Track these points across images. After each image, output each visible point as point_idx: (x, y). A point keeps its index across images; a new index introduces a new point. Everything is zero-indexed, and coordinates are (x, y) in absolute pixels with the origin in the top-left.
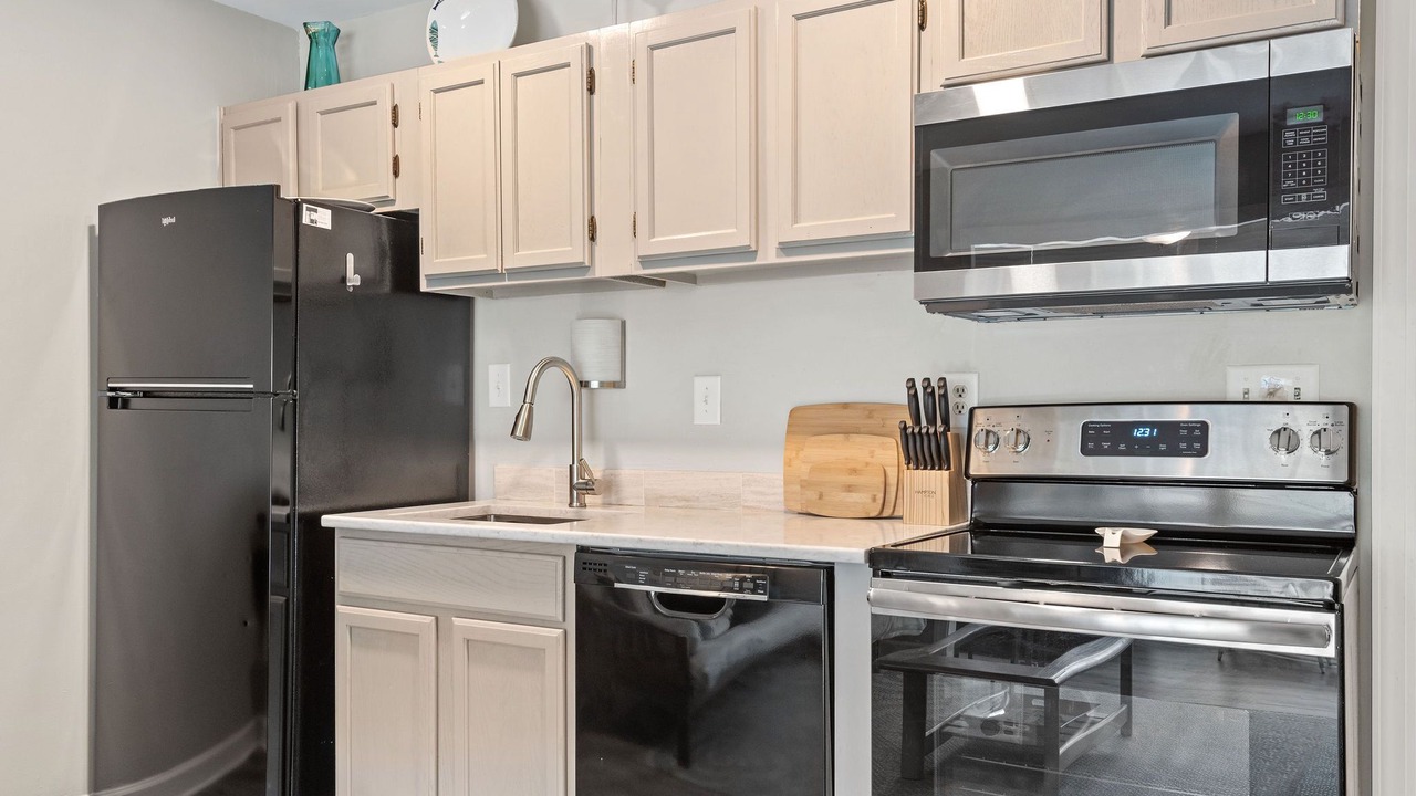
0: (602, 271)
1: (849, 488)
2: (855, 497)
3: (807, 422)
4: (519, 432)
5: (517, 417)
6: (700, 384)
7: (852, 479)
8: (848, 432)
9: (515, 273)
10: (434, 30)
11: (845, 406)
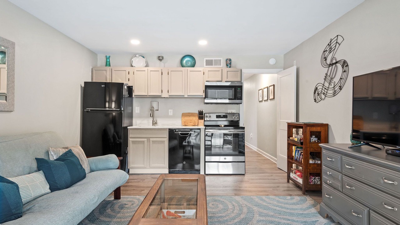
0: (163, 96)
1: (191, 122)
2: (191, 123)
3: (184, 115)
4: (151, 116)
5: (151, 114)
6: (170, 110)
7: (191, 121)
8: (190, 116)
9: (149, 96)
10: (132, 61)
11: (189, 113)
